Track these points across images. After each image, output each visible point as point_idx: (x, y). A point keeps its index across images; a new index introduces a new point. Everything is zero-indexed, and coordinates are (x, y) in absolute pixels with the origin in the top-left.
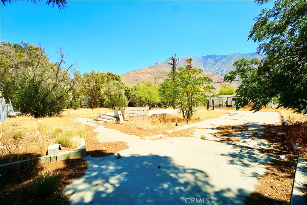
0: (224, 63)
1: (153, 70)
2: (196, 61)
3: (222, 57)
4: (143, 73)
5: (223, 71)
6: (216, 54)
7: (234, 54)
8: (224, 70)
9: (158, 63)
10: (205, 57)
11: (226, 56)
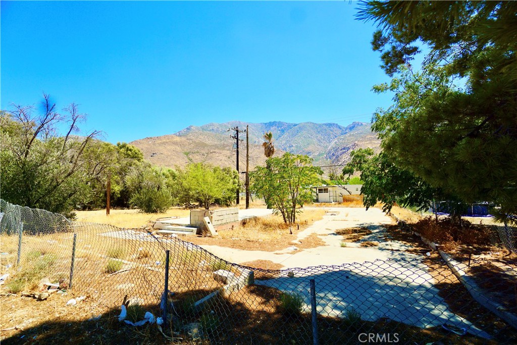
0: (294, 135)
1: (183, 139)
2: (253, 129)
3: (290, 126)
4: (164, 143)
5: (292, 146)
6: (282, 121)
7: (306, 123)
8: (294, 145)
9: (192, 128)
10: (266, 124)
11: (295, 125)
